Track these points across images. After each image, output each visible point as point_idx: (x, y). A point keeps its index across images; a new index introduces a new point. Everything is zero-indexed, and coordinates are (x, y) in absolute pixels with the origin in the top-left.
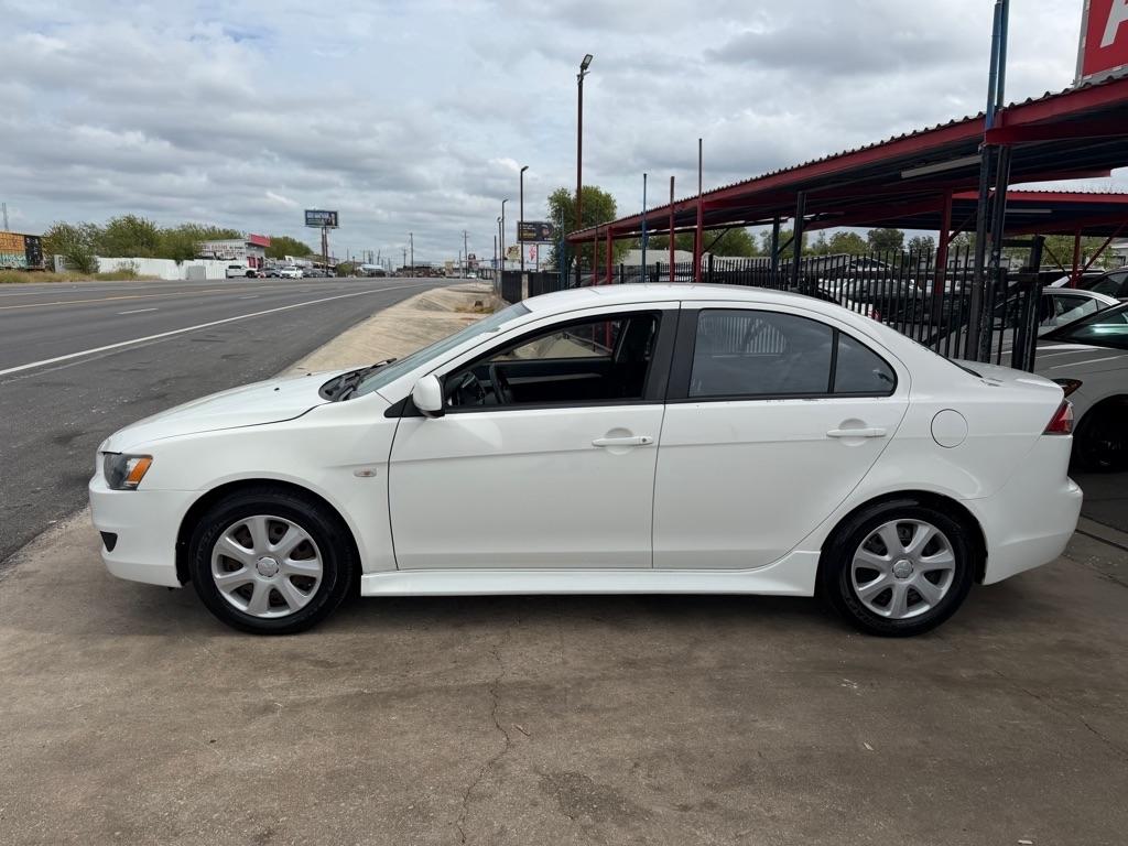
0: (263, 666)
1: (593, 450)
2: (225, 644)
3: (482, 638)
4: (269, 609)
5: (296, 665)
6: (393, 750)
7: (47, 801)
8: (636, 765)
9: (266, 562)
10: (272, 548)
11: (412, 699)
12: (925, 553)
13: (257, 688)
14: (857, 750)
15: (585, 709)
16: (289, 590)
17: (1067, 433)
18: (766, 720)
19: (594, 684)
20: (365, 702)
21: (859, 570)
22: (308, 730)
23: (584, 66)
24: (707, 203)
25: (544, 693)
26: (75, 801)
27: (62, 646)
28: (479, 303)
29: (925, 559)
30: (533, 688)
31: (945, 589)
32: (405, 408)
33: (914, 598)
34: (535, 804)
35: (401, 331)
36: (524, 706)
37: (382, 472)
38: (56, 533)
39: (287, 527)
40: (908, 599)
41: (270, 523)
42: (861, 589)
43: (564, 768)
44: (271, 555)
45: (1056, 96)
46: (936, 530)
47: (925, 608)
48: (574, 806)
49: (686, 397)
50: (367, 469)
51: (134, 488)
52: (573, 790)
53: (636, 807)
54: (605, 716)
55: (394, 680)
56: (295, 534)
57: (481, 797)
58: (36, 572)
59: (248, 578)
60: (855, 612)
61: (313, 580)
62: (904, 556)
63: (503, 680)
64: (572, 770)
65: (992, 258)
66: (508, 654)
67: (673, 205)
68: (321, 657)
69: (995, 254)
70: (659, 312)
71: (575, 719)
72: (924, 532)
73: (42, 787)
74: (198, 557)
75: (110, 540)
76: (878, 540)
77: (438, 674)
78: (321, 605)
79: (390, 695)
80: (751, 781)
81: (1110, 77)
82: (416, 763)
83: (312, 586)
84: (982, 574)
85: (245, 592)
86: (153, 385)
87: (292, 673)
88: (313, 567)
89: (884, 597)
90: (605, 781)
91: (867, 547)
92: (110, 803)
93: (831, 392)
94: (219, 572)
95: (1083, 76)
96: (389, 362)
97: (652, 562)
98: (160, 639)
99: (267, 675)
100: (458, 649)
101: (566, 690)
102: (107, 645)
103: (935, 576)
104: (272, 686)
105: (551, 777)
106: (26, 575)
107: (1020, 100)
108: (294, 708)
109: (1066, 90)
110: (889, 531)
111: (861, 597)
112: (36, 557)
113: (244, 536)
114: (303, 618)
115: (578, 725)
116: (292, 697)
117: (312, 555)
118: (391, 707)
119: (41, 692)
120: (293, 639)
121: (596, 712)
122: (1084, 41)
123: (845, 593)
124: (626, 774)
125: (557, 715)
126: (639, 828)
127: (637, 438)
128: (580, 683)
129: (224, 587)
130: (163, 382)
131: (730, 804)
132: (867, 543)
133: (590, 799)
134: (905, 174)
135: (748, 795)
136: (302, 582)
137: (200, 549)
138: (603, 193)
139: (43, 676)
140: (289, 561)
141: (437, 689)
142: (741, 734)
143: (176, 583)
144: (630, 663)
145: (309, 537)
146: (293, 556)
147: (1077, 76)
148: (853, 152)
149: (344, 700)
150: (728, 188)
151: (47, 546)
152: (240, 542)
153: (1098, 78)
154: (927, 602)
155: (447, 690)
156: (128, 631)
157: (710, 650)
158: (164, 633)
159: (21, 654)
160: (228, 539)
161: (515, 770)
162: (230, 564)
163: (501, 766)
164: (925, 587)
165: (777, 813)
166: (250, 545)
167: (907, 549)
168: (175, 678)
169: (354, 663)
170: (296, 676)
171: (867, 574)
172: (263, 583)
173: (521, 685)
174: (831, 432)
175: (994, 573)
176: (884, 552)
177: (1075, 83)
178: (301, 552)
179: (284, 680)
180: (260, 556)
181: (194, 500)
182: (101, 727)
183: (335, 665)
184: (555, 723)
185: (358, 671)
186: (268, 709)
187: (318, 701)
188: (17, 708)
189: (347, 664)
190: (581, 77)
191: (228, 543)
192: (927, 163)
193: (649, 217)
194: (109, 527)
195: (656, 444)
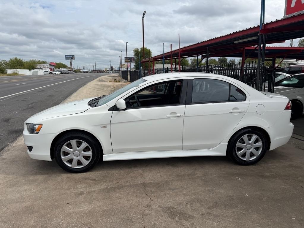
0: (78, 182)
1: (166, 118)
2: (65, 176)
3: (137, 171)
4: (77, 166)
5: (87, 181)
6: (119, 203)
7: (23, 223)
8: (187, 204)
9: (77, 153)
10: (78, 149)
11: (121, 189)
12: (255, 143)
13: (77, 188)
14: (244, 196)
15: (169, 189)
16: (83, 160)
17: (290, 110)
18: (219, 189)
19: (170, 182)
20: (108, 190)
21: (238, 148)
22: (94, 199)
23: (144, 14)
24: (181, 51)
25: (157, 185)
26: (31, 223)
27: (18, 179)
28: (115, 80)
29: (255, 144)
30: (154, 184)
31: (260, 152)
32: (114, 108)
33: (252, 155)
34: (162, 216)
35: (95, 88)
36: (153, 189)
37: (108, 127)
38: (10, 147)
39: (82, 143)
40: (250, 155)
41: (77, 142)
42: (238, 153)
43: (168, 205)
44: (78, 150)
45: (279, 21)
46: (258, 137)
47: (255, 157)
48: (173, 216)
49: (190, 103)
50: (104, 126)
51: (37, 133)
52: (171, 211)
53: (189, 215)
54: (176, 191)
55: (115, 184)
56: (84, 145)
57: (147, 215)
58: (7, 158)
59: (71, 157)
60: (237, 159)
61: (89, 157)
62: (249, 144)
63: (146, 182)
64: (170, 206)
65: (262, 64)
66: (146, 175)
67: (172, 52)
68: (94, 178)
69: (263, 63)
70: (182, 80)
71: (168, 192)
72: (254, 137)
73: (21, 220)
74: (57, 152)
75: (30, 148)
76: (242, 140)
77: (127, 181)
78: (92, 164)
79: (115, 188)
80: (218, 206)
81: (294, 15)
82: (127, 206)
83: (89, 159)
84: (269, 148)
85: (70, 161)
86: (29, 105)
87: (86, 183)
88: (90, 153)
89: (244, 155)
90: (179, 209)
91: (240, 142)
92: (42, 223)
93: (229, 100)
94: (63, 156)
95: (286, 15)
96: (104, 96)
97: (183, 148)
98: (46, 176)
99: (79, 184)
100: (131, 174)
101: (163, 184)
102: (31, 178)
103: (257, 149)
104: (81, 187)
105: (165, 208)
106: (3, 159)
107: (269, 22)
108: (89, 193)
109: (282, 19)
110: (245, 137)
111: (238, 155)
112: (6, 154)
113: (70, 146)
114: (87, 168)
115: (169, 194)
116: (88, 190)
117: (89, 150)
118: (116, 191)
119: (15, 192)
120: (84, 174)
121: (173, 190)
122: (286, 6)
123: (234, 155)
124: (185, 206)
125: (163, 191)
126: (191, 221)
127: (178, 115)
128: (167, 182)
129: (65, 160)
130: (32, 103)
131: (214, 213)
132: (239, 141)
133: (177, 214)
134: (235, 42)
135: (218, 210)
136: (87, 158)
137: (57, 150)
138: (148, 49)
139: (14, 188)
140: (83, 152)
141: (128, 186)
142: (213, 193)
143: (50, 160)
144: (179, 176)
145: (88, 145)
146: (84, 151)
147: (284, 16)
148: (223, 36)
149: (103, 190)
150: (187, 47)
151: (8, 151)
152: (69, 147)
153: (290, 16)
154: (255, 156)
155: (131, 186)
156: (37, 174)
157: (200, 171)
158: (47, 174)
159: (7, 182)
160: (65, 147)
161: (154, 207)
162: (66, 154)
163: (150, 206)
164: (255, 152)
165: (227, 214)
166: (71, 148)
167: (250, 142)
168: (53, 186)
169: (103, 180)
170: (88, 184)
171: (240, 149)
172: (75, 159)
173: (151, 183)
174: (230, 111)
175: (272, 147)
176: (244, 143)
177: (284, 17)
178: (86, 149)
179: (84, 185)
180: (74, 151)
181: (55, 136)
182: (35, 201)
183: (98, 180)
184: (162, 194)
185: (105, 182)
186: (82, 194)
187: (95, 191)
188: (9, 197)
189: (101, 180)
190: (143, 17)
191: (65, 148)
192: (241, 39)
193: (165, 55)
194: (30, 144)
195: (183, 116)
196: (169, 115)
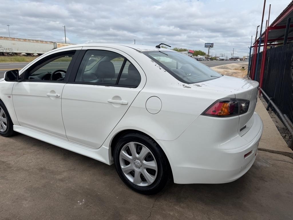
1: (47, 97)
4: (2, 129)
12: (146, 160)
16: (3, 125)
28: (243, 68)
31: (154, 178)
42: (123, 167)
46: (149, 150)
47: (146, 185)
49: (74, 82)
50: (9, 95)
56: (2, 111)
70: (76, 51)
72: (145, 150)
76: (128, 148)
83: (6, 125)
88: (6, 120)
91: (125, 150)
93: (117, 84)
97: (68, 139)
110: (132, 145)
111: (123, 171)
114: (6, 133)
127: (55, 95)
146: (3, 116)
154: (147, 182)
164: (146, 174)
167: (137, 155)
171: (126, 162)
174: (108, 100)
176: (130, 155)
195: (61, 97)
196: (49, 94)
